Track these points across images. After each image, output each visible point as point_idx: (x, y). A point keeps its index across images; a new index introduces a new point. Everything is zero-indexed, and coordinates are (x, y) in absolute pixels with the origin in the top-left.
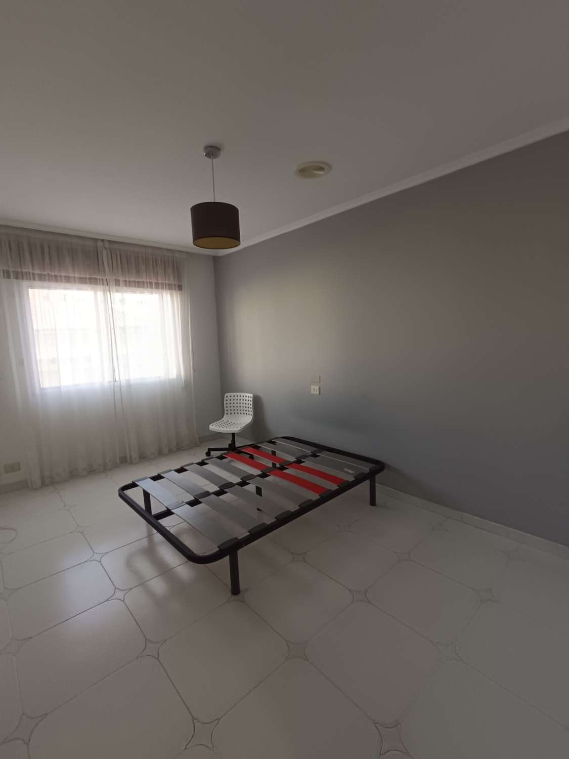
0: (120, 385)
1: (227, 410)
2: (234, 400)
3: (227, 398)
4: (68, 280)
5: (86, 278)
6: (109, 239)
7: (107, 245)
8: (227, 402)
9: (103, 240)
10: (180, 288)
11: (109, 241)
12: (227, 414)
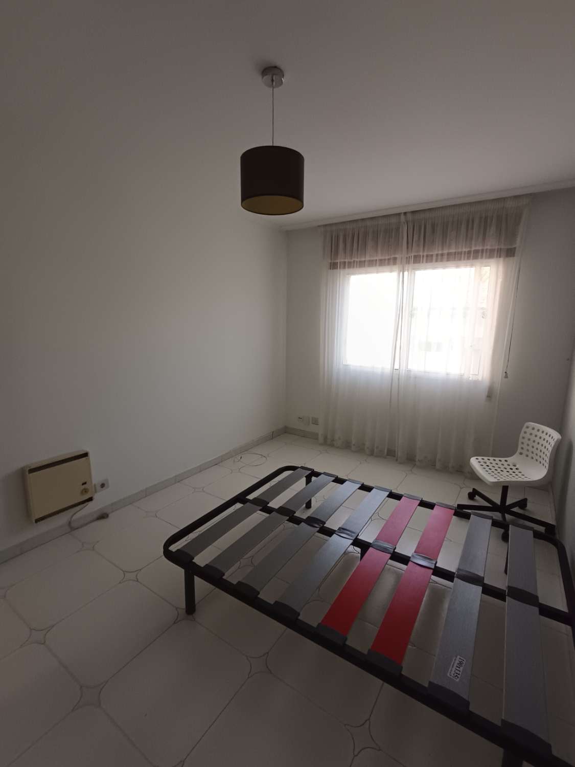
0: (399, 375)
1: (522, 448)
2: (531, 434)
3: (527, 430)
4: (372, 263)
5: (385, 260)
6: (413, 210)
7: (410, 217)
8: (525, 435)
9: (405, 213)
10: (510, 253)
11: (413, 212)
12: (521, 454)
